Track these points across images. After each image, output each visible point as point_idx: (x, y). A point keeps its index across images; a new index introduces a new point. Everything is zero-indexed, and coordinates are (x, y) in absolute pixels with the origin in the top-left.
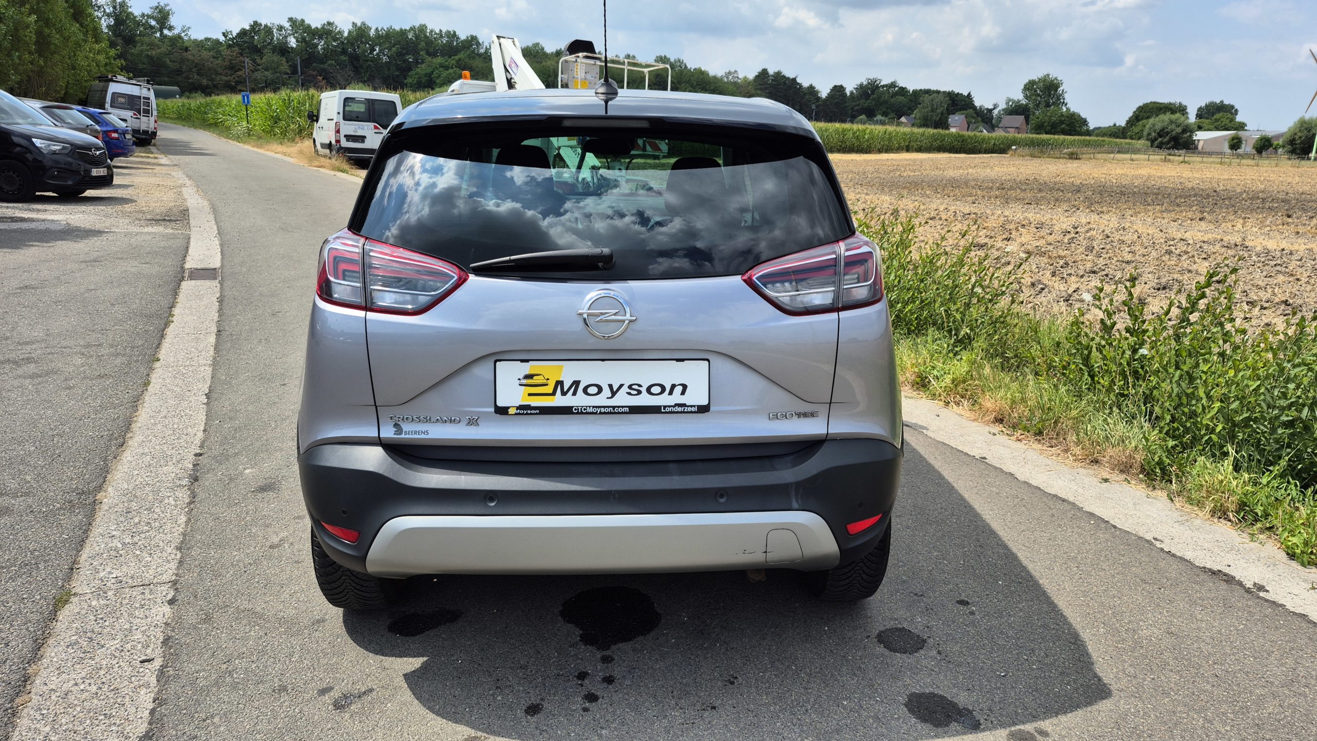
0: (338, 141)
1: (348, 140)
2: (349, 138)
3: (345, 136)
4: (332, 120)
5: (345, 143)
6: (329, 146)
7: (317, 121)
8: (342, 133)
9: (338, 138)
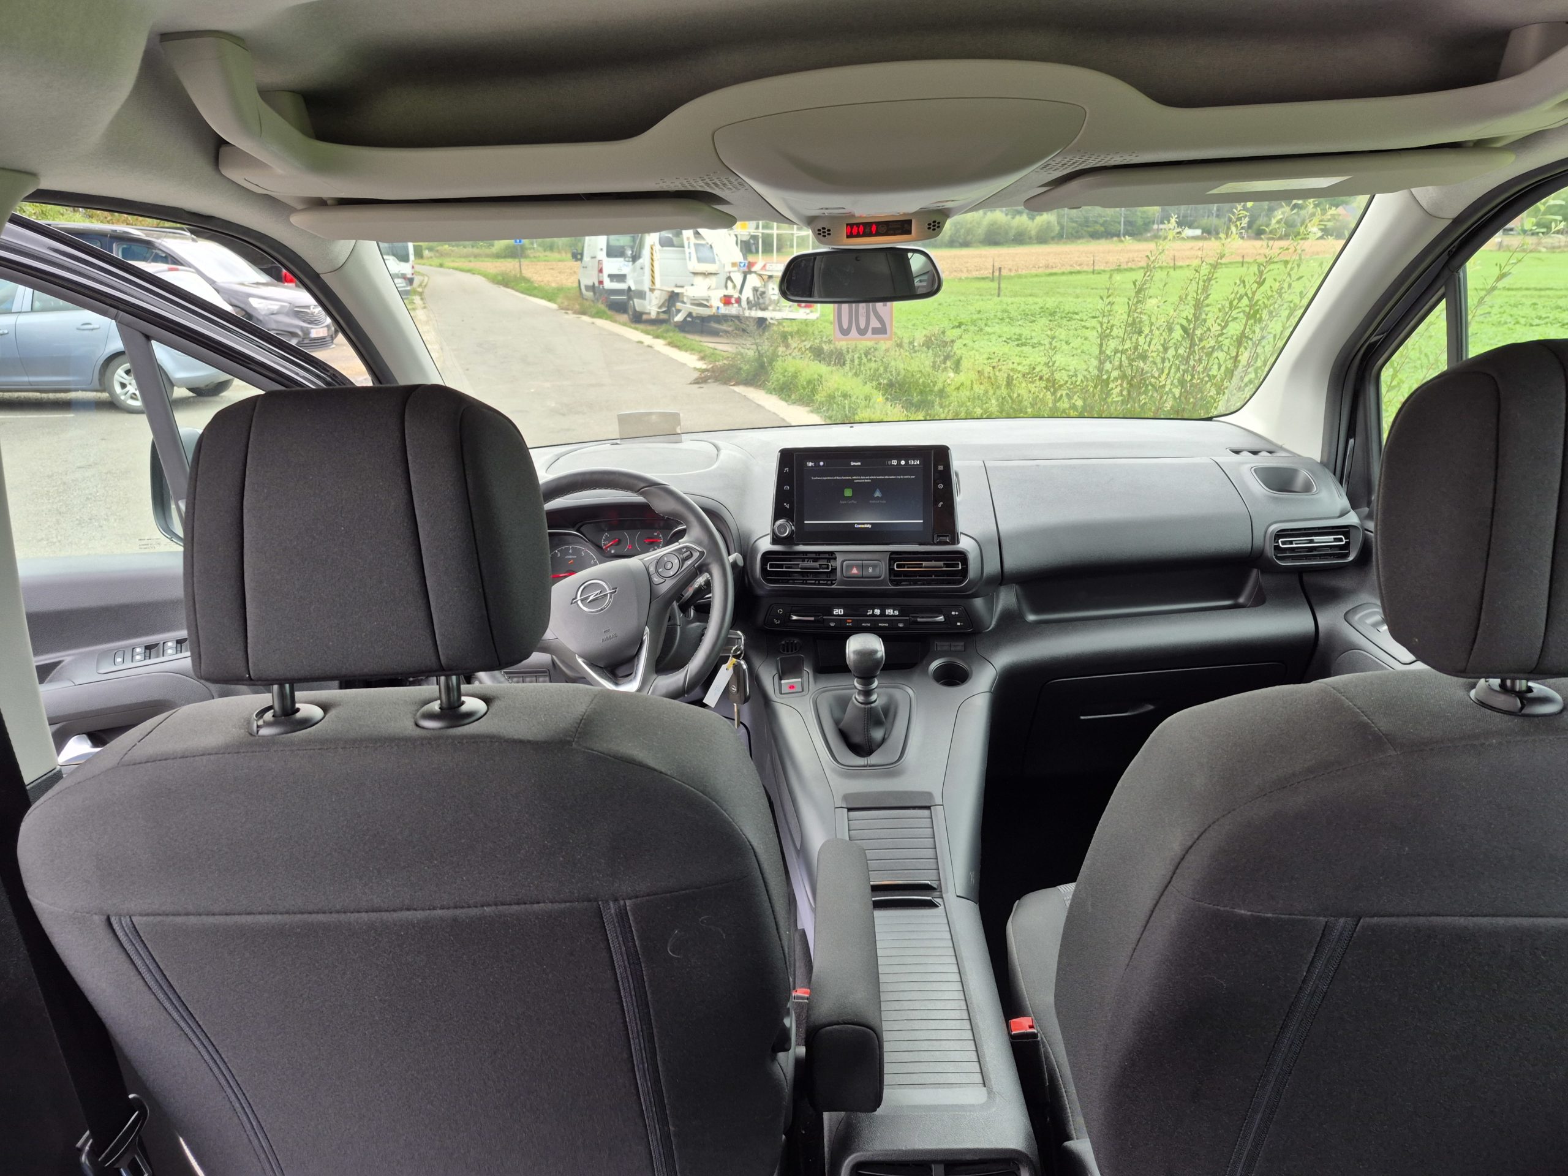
0: (601, 282)
1: (612, 281)
2: (612, 277)
3: (610, 276)
4: (595, 257)
5: (608, 284)
6: (592, 288)
7: (581, 259)
8: (606, 272)
9: (601, 280)
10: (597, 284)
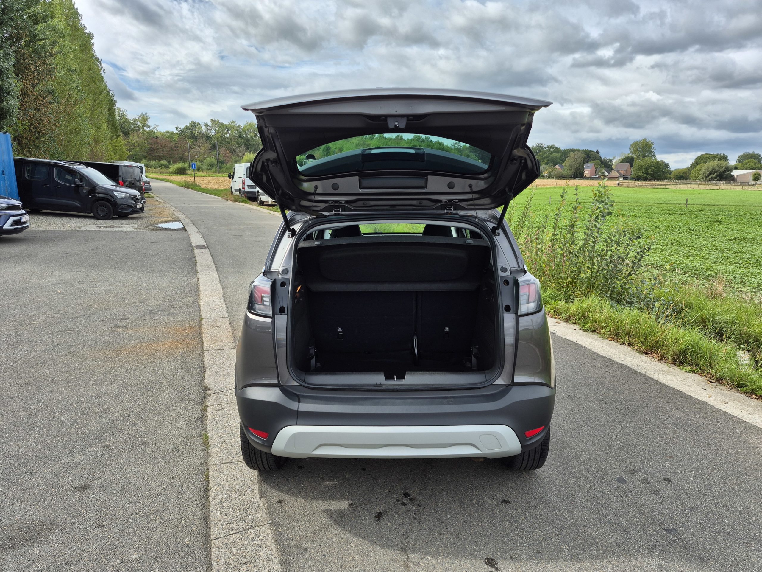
1: (248, 188)
4: (241, 178)
6: (239, 191)
7: (233, 178)
8: (246, 184)
9: (244, 187)
10: (241, 189)
